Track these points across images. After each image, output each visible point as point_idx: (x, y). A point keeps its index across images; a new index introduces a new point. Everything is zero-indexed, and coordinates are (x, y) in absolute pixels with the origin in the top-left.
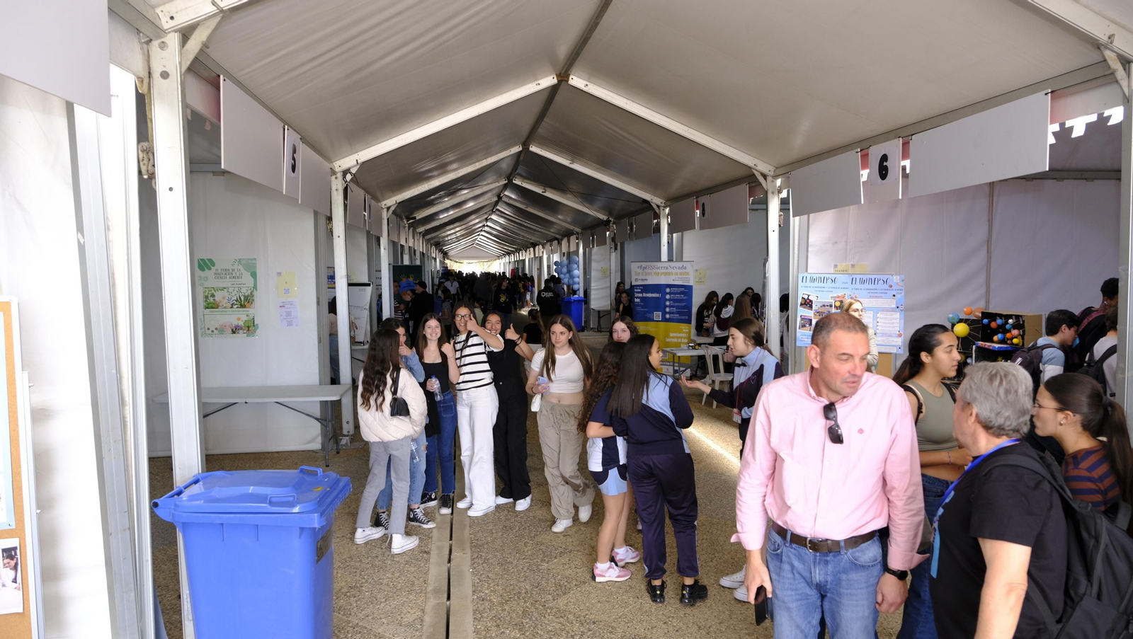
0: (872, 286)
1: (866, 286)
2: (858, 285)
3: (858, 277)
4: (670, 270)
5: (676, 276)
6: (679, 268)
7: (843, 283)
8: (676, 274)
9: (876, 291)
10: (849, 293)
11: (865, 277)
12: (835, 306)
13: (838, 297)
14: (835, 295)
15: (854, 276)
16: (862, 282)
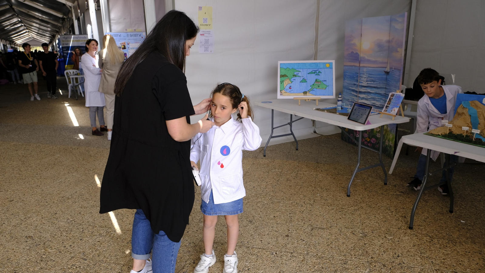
0: (135, 38)
1: (133, 38)
2: (130, 38)
3: (129, 33)
4: (78, 39)
5: (82, 42)
6: (83, 38)
7: (124, 37)
8: (82, 41)
9: (137, 40)
10: (127, 41)
11: (132, 34)
12: (122, 48)
13: (123, 43)
14: (121, 42)
15: (128, 33)
16: (131, 36)
